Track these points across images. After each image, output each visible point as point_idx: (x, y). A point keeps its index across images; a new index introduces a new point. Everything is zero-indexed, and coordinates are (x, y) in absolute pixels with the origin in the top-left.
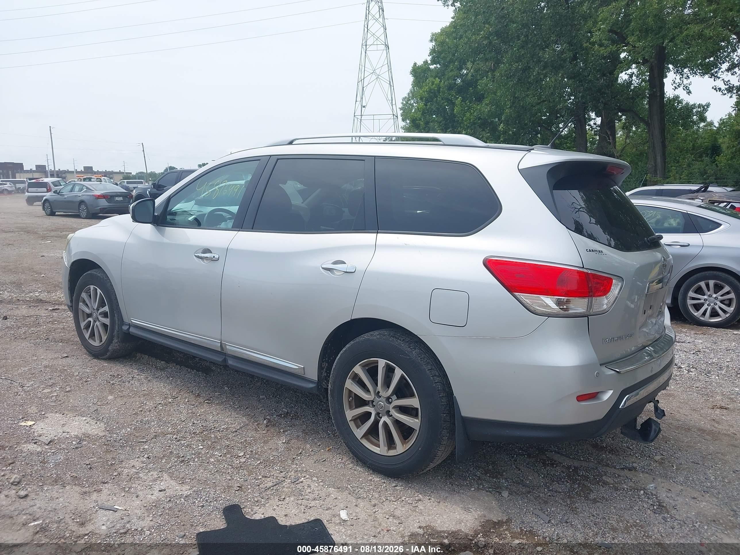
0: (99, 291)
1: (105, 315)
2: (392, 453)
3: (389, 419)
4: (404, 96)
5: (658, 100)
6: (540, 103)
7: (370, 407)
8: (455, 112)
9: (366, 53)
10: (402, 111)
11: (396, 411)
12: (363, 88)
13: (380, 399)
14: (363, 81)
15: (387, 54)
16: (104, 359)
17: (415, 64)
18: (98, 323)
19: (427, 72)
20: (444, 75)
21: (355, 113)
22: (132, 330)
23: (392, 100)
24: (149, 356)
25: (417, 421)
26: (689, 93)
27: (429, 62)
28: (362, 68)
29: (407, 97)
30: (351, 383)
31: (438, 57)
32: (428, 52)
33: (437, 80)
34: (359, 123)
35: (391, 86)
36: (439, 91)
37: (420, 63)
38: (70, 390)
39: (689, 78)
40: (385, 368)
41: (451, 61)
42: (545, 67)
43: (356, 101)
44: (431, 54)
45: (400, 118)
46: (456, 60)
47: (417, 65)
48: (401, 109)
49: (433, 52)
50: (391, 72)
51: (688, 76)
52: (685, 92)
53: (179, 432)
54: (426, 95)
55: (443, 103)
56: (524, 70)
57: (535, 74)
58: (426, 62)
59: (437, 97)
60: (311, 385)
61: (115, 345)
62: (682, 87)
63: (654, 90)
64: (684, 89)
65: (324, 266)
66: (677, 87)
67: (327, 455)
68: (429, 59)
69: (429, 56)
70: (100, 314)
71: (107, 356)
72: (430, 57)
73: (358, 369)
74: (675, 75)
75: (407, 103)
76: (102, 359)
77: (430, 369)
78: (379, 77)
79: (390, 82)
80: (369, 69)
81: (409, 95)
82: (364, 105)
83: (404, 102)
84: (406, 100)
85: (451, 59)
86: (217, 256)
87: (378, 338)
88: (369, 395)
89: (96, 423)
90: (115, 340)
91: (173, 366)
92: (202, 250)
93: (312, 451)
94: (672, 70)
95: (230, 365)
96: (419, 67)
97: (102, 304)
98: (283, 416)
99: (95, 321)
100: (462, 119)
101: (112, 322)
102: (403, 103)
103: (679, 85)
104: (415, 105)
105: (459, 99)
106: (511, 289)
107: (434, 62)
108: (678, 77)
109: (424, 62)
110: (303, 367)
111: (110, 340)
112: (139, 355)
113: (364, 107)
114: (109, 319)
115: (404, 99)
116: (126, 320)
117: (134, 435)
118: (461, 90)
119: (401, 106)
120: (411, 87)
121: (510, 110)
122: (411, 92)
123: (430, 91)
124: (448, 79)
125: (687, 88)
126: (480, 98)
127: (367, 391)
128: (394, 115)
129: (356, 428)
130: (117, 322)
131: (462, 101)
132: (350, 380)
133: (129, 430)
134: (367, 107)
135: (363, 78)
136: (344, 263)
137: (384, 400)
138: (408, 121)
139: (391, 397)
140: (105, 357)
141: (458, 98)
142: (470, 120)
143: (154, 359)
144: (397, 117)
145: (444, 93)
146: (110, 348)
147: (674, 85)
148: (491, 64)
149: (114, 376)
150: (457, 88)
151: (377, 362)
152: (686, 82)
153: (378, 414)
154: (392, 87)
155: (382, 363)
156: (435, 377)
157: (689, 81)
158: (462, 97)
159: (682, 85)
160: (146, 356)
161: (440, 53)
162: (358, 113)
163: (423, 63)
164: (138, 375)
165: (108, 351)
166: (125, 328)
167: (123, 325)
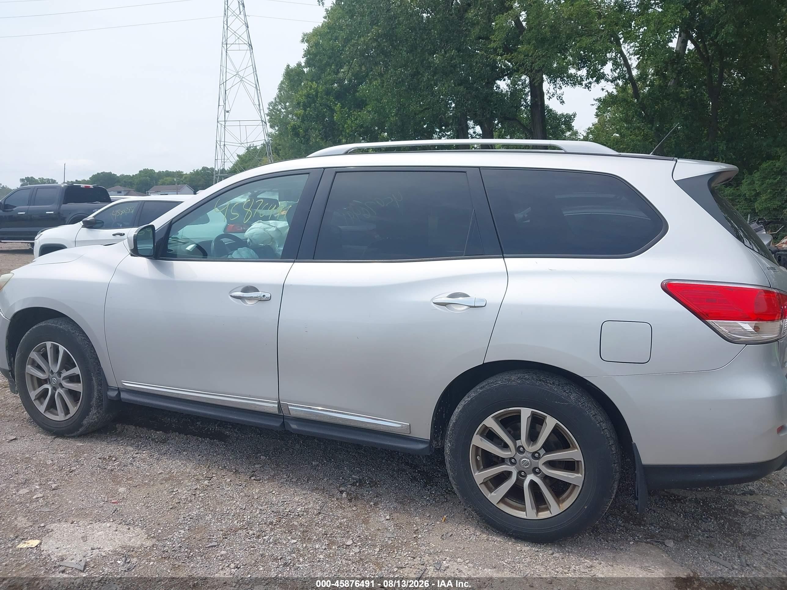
0: (62, 349)
1: (73, 379)
2: (544, 515)
3: (538, 477)
4: (270, 101)
5: (539, 109)
6: (422, 111)
7: (508, 465)
8: (335, 120)
9: (226, 52)
10: (268, 117)
11: (547, 467)
12: (225, 91)
13: (524, 455)
14: (225, 83)
15: (251, 54)
16: (73, 437)
17: (288, 66)
18: (60, 390)
19: (301, 75)
20: (320, 78)
21: (218, 119)
22: (124, 396)
23: (259, 105)
24: (135, 426)
25: (580, 475)
26: (562, 102)
27: (303, 64)
28: (223, 69)
29: (274, 101)
30: (481, 439)
31: (313, 59)
32: (303, 53)
33: (314, 85)
34: (223, 129)
35: (257, 89)
36: (317, 96)
37: (293, 65)
38: (57, 487)
39: (561, 88)
40: (530, 418)
41: (328, 64)
42: (435, 73)
43: (219, 105)
44: (305, 56)
45: (268, 124)
46: (333, 63)
47: (290, 68)
48: (268, 115)
49: (307, 53)
50: (256, 75)
51: (560, 86)
52: (559, 102)
53: (250, 524)
54: (303, 100)
55: (322, 109)
56: (413, 76)
57: (425, 80)
58: (299, 65)
59: (315, 102)
60: (422, 446)
61: (93, 417)
62: (555, 97)
63: (536, 100)
64: (558, 99)
65: (435, 301)
66: (551, 96)
67: (449, 528)
68: (303, 61)
69: (303, 57)
70: (65, 378)
71: (78, 432)
72: (305, 59)
73: (490, 422)
74: (549, 85)
75: (274, 108)
76: (69, 437)
77: (594, 415)
78: (243, 79)
79: (256, 85)
80: (231, 72)
81: (275, 100)
82: (227, 109)
83: (271, 108)
84: (273, 105)
85: (327, 62)
86: (268, 295)
87: (519, 384)
88: (508, 451)
89: (129, 529)
90: (94, 411)
91: (176, 436)
92: (242, 288)
93: (427, 525)
94: (546, 80)
95: (294, 429)
96: (292, 70)
97: (68, 364)
98: (358, 484)
99: (54, 389)
100: (343, 127)
101: (88, 387)
102: (269, 108)
103: (553, 95)
104: (283, 110)
105: (338, 106)
106: (703, 316)
107: (308, 64)
108: (552, 86)
109: (298, 64)
110: (408, 424)
111: (84, 413)
112: (119, 427)
113: (228, 112)
114: (81, 385)
115: (270, 104)
116: (112, 382)
117: (195, 538)
118: (339, 96)
119: (267, 111)
120: (278, 91)
121: (396, 118)
122: (278, 96)
123: (308, 96)
124: (325, 83)
125: (561, 98)
126: (361, 104)
127: (505, 446)
128: (262, 121)
129: (488, 492)
130: (96, 387)
131: (342, 107)
132: (478, 436)
133: (182, 531)
134: (231, 112)
135: (224, 81)
136: (466, 296)
137: (530, 455)
138: (277, 128)
139: (539, 451)
140: (75, 434)
141: (337, 104)
142: (352, 127)
143: (145, 430)
144: (266, 123)
145: (322, 98)
146: (85, 422)
147: (548, 95)
148: (381, 68)
149: (105, 459)
150: (335, 94)
151: (519, 412)
152: (559, 92)
153: (519, 473)
154: (259, 91)
155: (526, 413)
156: (601, 423)
157: (562, 91)
158: (341, 104)
159: (556, 95)
160: (131, 426)
161: (315, 55)
162: (222, 118)
163: (296, 66)
164: (137, 453)
165: (82, 426)
166: (112, 394)
167: (108, 390)
